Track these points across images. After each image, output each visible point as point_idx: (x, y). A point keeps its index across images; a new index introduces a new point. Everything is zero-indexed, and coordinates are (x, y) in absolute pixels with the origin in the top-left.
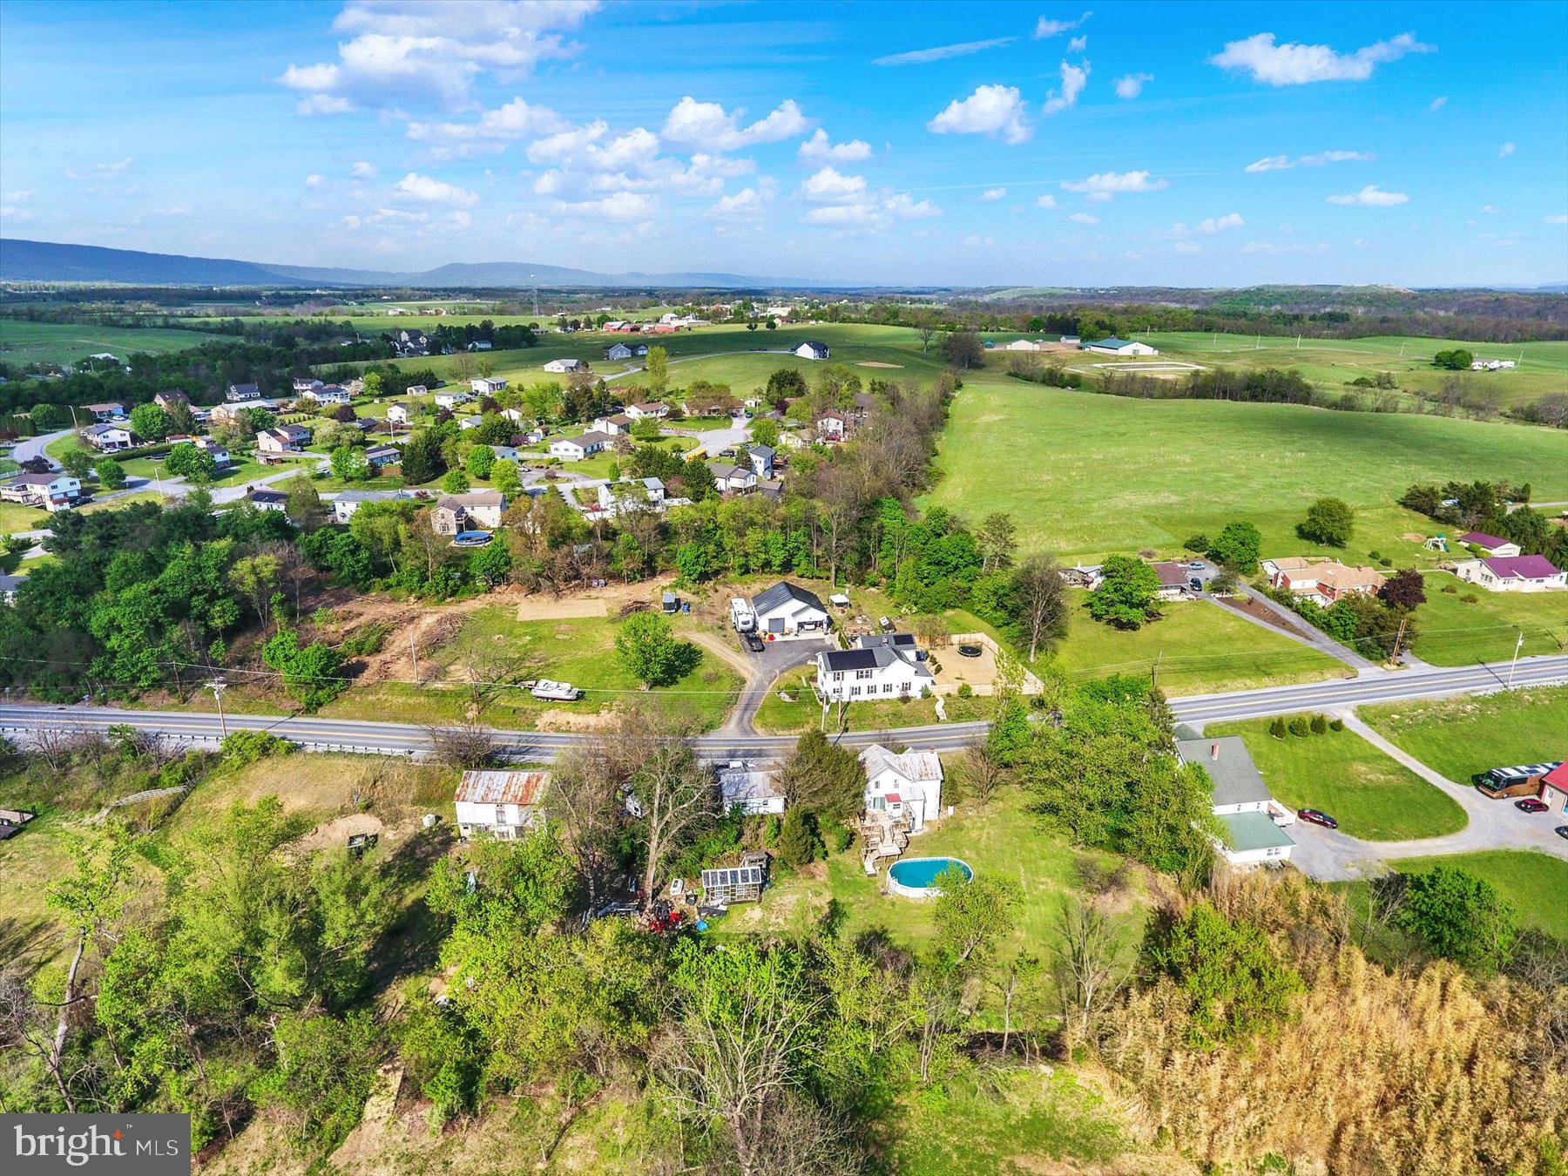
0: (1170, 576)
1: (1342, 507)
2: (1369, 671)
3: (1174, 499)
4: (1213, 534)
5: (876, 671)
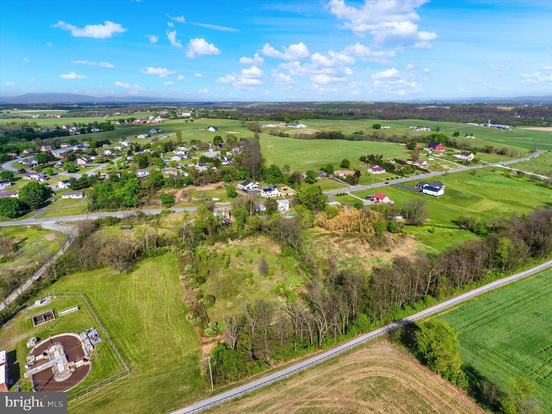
0: (318, 175)
1: (348, 160)
2: (352, 187)
3: (317, 161)
4: (325, 167)
5: (272, 192)
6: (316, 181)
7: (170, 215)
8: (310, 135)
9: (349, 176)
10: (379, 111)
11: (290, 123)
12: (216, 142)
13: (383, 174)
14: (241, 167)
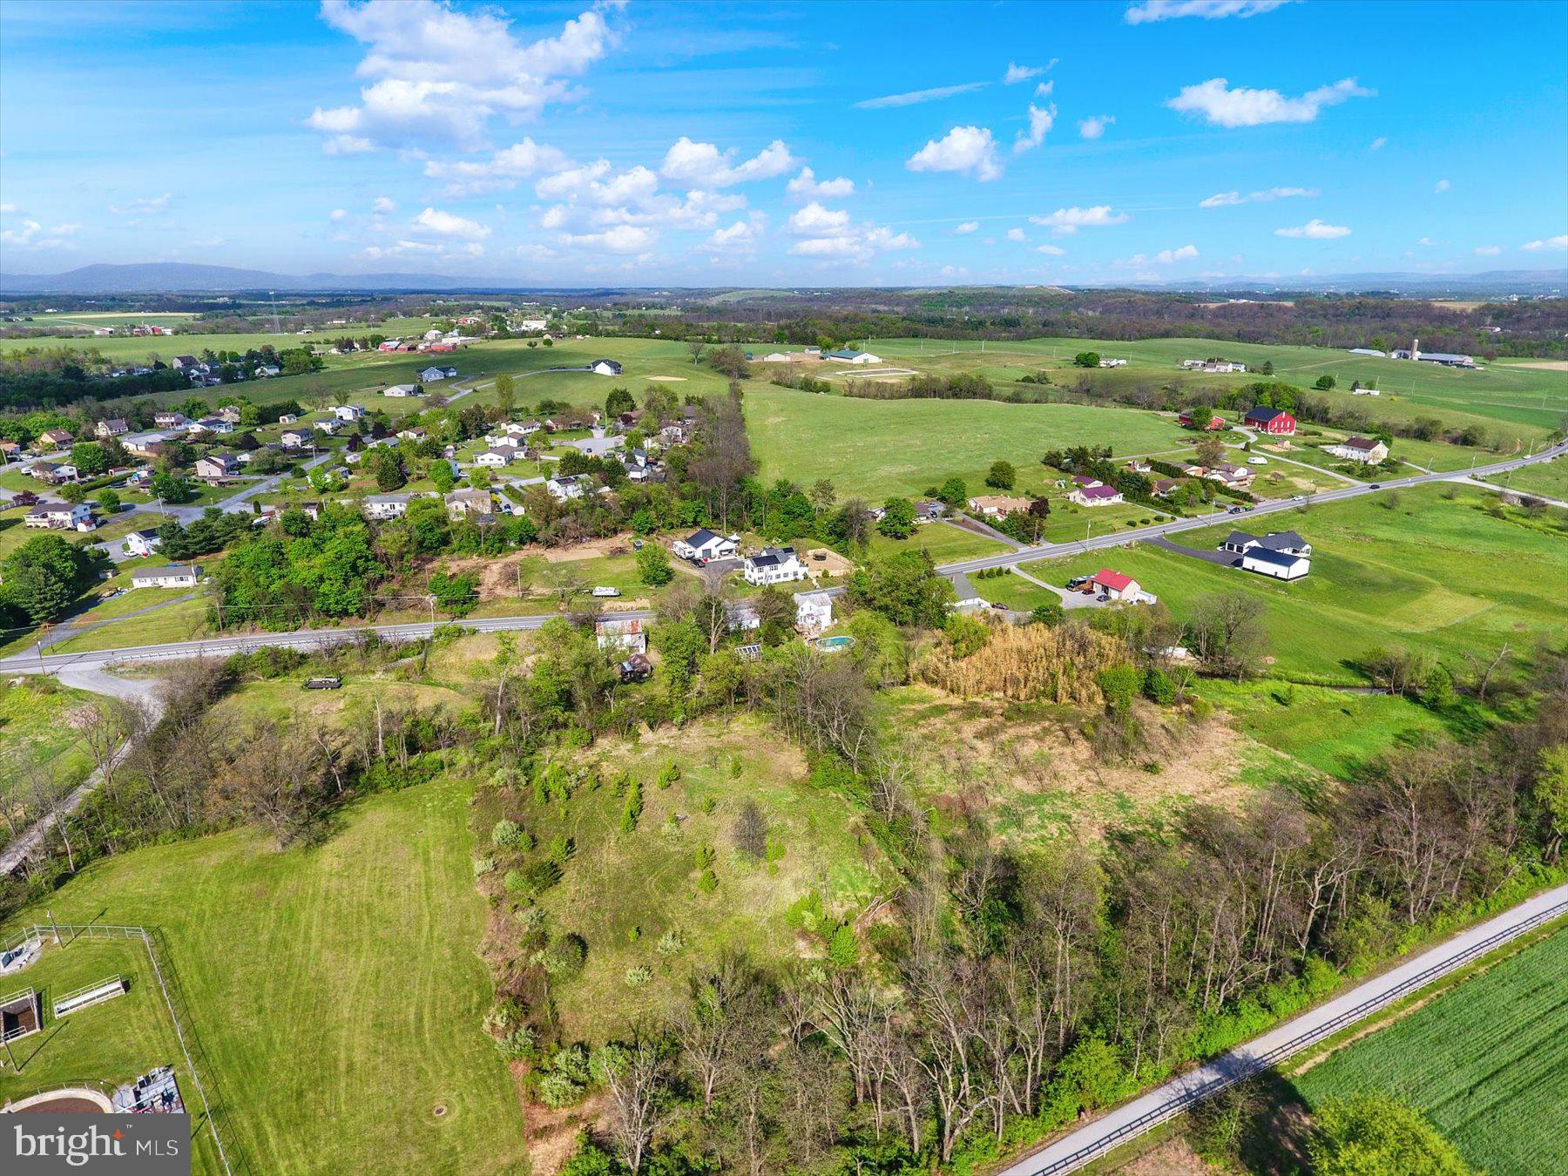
0: (921, 510)
1: (1008, 466)
2: (1023, 549)
3: (914, 468)
4: (940, 487)
5: (779, 566)
6: (914, 531)
7: (462, 642)
8: (892, 385)
9: (1013, 516)
10: (1090, 313)
11: (834, 350)
12: (615, 410)
13: (1116, 507)
14: (686, 488)
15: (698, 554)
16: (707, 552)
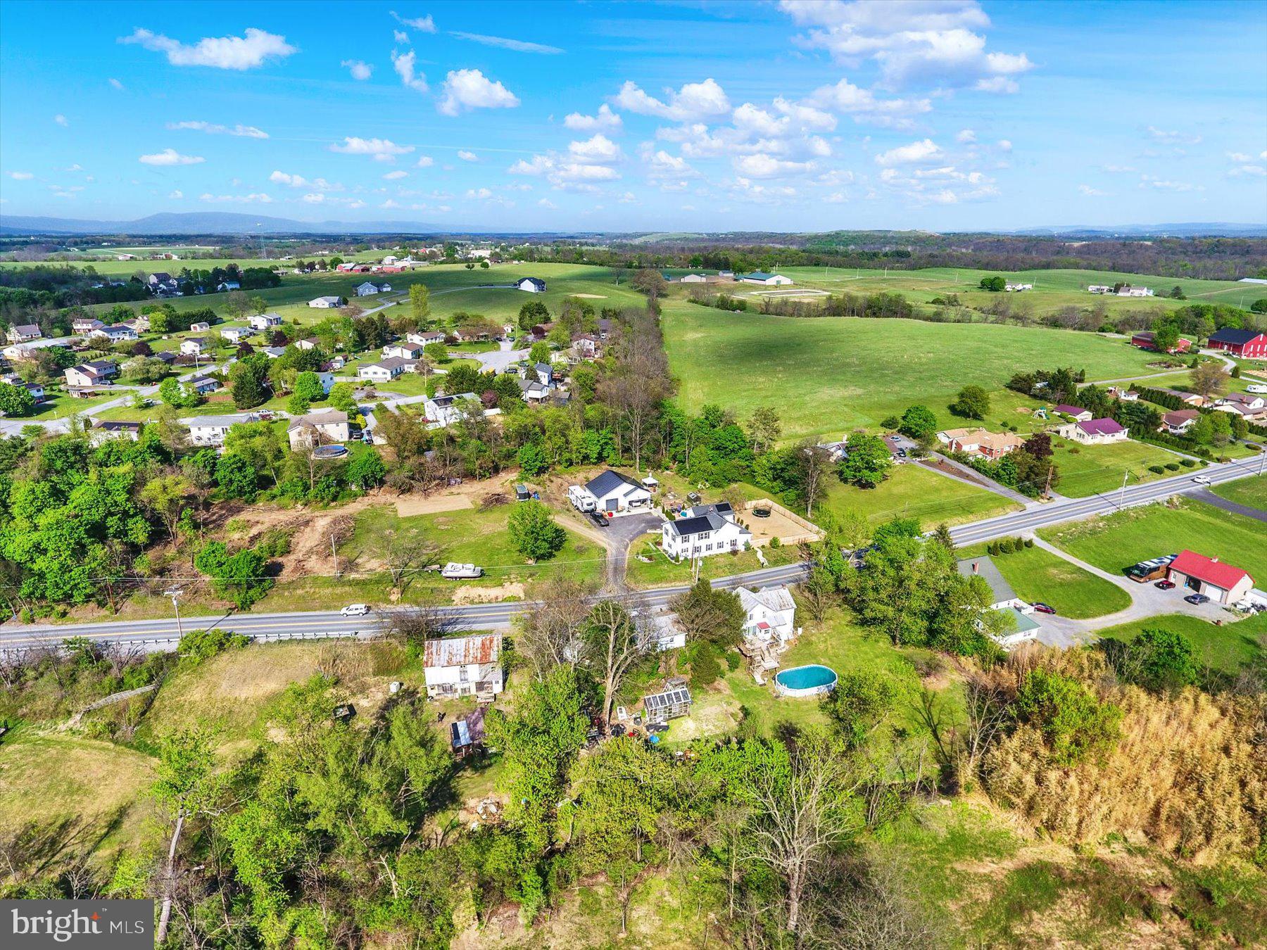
2: (1032, 505)
6: (882, 476)
9: (1013, 459)
13: (1124, 445)
14: (592, 412)
15: (601, 505)
16: (613, 503)
